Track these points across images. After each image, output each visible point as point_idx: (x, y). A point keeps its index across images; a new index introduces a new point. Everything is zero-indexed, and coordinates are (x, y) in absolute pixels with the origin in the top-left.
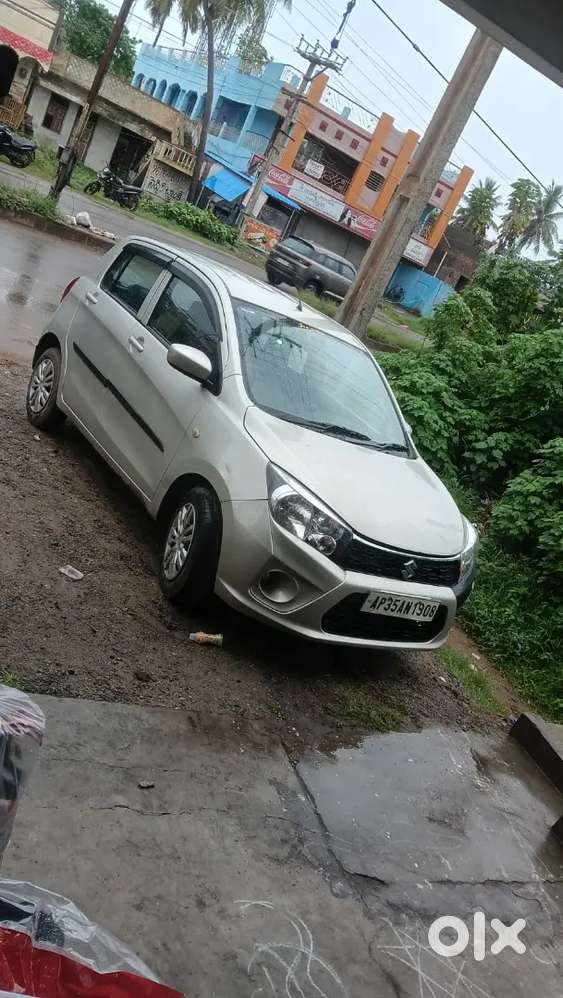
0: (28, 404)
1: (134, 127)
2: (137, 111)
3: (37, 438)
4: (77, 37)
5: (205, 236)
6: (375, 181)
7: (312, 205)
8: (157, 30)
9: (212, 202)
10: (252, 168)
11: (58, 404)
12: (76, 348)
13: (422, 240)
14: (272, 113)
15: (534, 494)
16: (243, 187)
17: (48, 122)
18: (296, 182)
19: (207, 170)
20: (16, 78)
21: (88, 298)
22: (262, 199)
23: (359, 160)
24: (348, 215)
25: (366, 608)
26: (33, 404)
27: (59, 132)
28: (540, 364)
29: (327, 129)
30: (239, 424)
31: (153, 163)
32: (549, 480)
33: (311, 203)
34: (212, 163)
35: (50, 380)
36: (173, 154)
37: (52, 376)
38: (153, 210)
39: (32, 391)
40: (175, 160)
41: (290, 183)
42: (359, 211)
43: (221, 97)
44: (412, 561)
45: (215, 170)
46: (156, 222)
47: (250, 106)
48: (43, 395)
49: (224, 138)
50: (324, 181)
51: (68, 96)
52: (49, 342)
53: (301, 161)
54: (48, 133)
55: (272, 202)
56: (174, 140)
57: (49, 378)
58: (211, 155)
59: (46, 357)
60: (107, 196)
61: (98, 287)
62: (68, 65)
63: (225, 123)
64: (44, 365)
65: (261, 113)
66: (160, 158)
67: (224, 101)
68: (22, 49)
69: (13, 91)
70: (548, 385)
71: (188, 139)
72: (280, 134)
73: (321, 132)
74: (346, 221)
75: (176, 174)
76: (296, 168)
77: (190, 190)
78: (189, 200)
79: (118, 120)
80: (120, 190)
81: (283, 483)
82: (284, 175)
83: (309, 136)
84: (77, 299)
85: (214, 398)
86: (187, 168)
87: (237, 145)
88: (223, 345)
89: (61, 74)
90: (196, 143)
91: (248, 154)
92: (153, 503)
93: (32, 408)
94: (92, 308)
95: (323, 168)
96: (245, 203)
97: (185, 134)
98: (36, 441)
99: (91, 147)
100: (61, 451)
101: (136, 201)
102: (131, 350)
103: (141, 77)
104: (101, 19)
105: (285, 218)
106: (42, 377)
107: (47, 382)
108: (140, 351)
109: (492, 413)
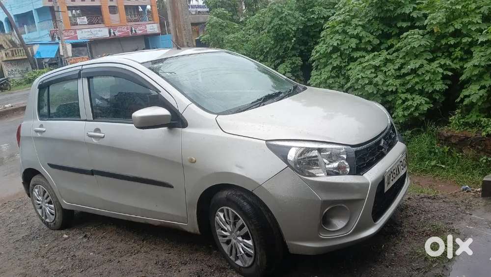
0: (42, 220)
3: (65, 236)
6: (113, 10)
7: (93, 37)
9: (45, 63)
10: (53, 38)
11: (64, 207)
12: (51, 166)
13: (152, 22)
14: (44, 8)
15: (328, 78)
16: (55, 48)
18: (78, 32)
19: (32, 51)
21: (37, 131)
22: (69, 47)
23: (100, 5)
24: (112, 31)
25: (386, 188)
26: (46, 217)
28: (276, 21)
30: (219, 133)
31: (3, 63)
32: (329, 68)
34: (32, 46)
35: (48, 196)
36: (10, 53)
37: (47, 193)
38: (19, 84)
39: (40, 211)
40: (13, 55)
41: (76, 33)
42: (115, 27)
43: (14, 15)
44: (383, 140)
45: (36, 48)
46: (26, 88)
47: (32, 11)
48: (49, 209)
49: (29, 32)
50: (90, 23)
52: (29, 175)
53: (74, 21)
55: (74, 46)
56: (6, 47)
57: (46, 196)
58: (29, 43)
59: (34, 185)
61: (38, 121)
63: (25, 26)
64: (36, 190)
65: (40, 11)
66: (5, 59)
67: (17, 16)
70: (287, 29)
71: (12, 42)
72: (56, 13)
73: (74, 3)
74: (112, 34)
75: (18, 62)
76: (73, 25)
77: (31, 64)
78: (33, 68)
81: (289, 148)
82: (70, 31)
83: (69, 8)
84: (30, 137)
85: (186, 130)
86: (22, 56)
87: (38, 31)
88: (163, 93)
90: (18, 42)
91: (46, 32)
92: (191, 224)
93: (48, 220)
94: (44, 135)
95: (86, 17)
96: (62, 54)
97: (9, 41)
98: (66, 239)
100: (89, 234)
101: (8, 84)
102: (94, 141)
105: (85, 48)
106: (40, 198)
107: (47, 198)
108: (104, 137)
109: (269, 60)
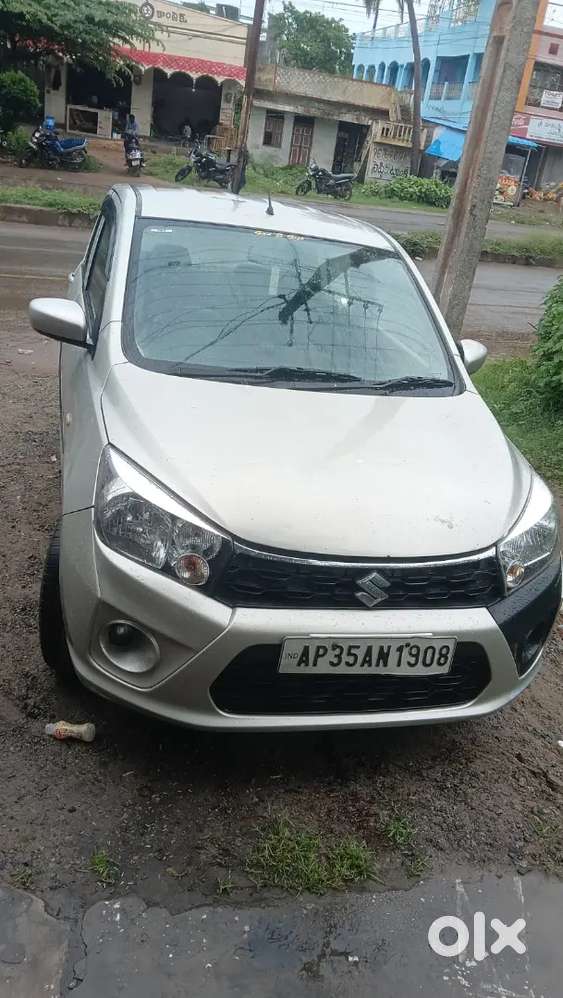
1: (348, 118)
2: (351, 100)
4: (299, 52)
5: (432, 204)
7: (556, 139)
8: (373, 16)
9: (438, 167)
17: (269, 140)
18: (533, 119)
19: (429, 137)
20: (223, 105)
25: (288, 665)
27: (279, 146)
29: (559, 52)
31: (373, 147)
33: (553, 137)
34: (434, 128)
36: (391, 131)
40: (394, 137)
41: (527, 123)
43: (438, 58)
44: (374, 574)
45: (439, 134)
47: (469, 56)
49: (448, 99)
51: (280, 107)
53: (535, 96)
54: (269, 150)
56: (392, 115)
58: (433, 120)
60: (319, 192)
62: (275, 77)
63: (446, 83)
66: (378, 139)
67: (442, 61)
68: (219, 74)
69: (223, 118)
71: (404, 111)
73: (552, 56)
75: (398, 151)
76: (531, 105)
79: (332, 115)
80: (332, 182)
82: (519, 117)
83: (539, 66)
86: (406, 141)
87: (461, 101)
89: (271, 89)
91: (470, 107)
95: (562, 95)
97: (402, 107)
99: (312, 151)
101: (351, 189)
103: (361, 67)
104: (318, 28)
105: (522, 160)
